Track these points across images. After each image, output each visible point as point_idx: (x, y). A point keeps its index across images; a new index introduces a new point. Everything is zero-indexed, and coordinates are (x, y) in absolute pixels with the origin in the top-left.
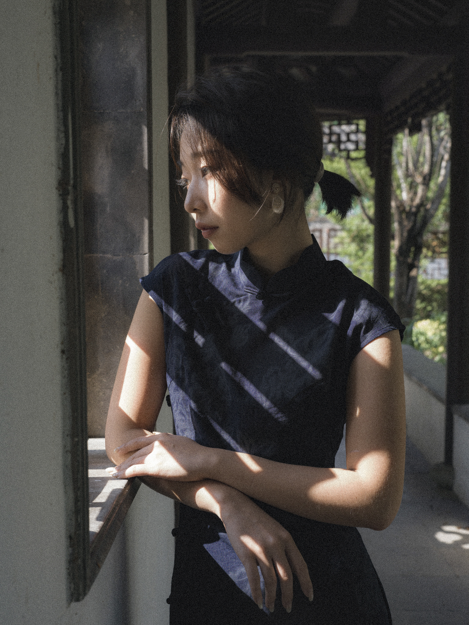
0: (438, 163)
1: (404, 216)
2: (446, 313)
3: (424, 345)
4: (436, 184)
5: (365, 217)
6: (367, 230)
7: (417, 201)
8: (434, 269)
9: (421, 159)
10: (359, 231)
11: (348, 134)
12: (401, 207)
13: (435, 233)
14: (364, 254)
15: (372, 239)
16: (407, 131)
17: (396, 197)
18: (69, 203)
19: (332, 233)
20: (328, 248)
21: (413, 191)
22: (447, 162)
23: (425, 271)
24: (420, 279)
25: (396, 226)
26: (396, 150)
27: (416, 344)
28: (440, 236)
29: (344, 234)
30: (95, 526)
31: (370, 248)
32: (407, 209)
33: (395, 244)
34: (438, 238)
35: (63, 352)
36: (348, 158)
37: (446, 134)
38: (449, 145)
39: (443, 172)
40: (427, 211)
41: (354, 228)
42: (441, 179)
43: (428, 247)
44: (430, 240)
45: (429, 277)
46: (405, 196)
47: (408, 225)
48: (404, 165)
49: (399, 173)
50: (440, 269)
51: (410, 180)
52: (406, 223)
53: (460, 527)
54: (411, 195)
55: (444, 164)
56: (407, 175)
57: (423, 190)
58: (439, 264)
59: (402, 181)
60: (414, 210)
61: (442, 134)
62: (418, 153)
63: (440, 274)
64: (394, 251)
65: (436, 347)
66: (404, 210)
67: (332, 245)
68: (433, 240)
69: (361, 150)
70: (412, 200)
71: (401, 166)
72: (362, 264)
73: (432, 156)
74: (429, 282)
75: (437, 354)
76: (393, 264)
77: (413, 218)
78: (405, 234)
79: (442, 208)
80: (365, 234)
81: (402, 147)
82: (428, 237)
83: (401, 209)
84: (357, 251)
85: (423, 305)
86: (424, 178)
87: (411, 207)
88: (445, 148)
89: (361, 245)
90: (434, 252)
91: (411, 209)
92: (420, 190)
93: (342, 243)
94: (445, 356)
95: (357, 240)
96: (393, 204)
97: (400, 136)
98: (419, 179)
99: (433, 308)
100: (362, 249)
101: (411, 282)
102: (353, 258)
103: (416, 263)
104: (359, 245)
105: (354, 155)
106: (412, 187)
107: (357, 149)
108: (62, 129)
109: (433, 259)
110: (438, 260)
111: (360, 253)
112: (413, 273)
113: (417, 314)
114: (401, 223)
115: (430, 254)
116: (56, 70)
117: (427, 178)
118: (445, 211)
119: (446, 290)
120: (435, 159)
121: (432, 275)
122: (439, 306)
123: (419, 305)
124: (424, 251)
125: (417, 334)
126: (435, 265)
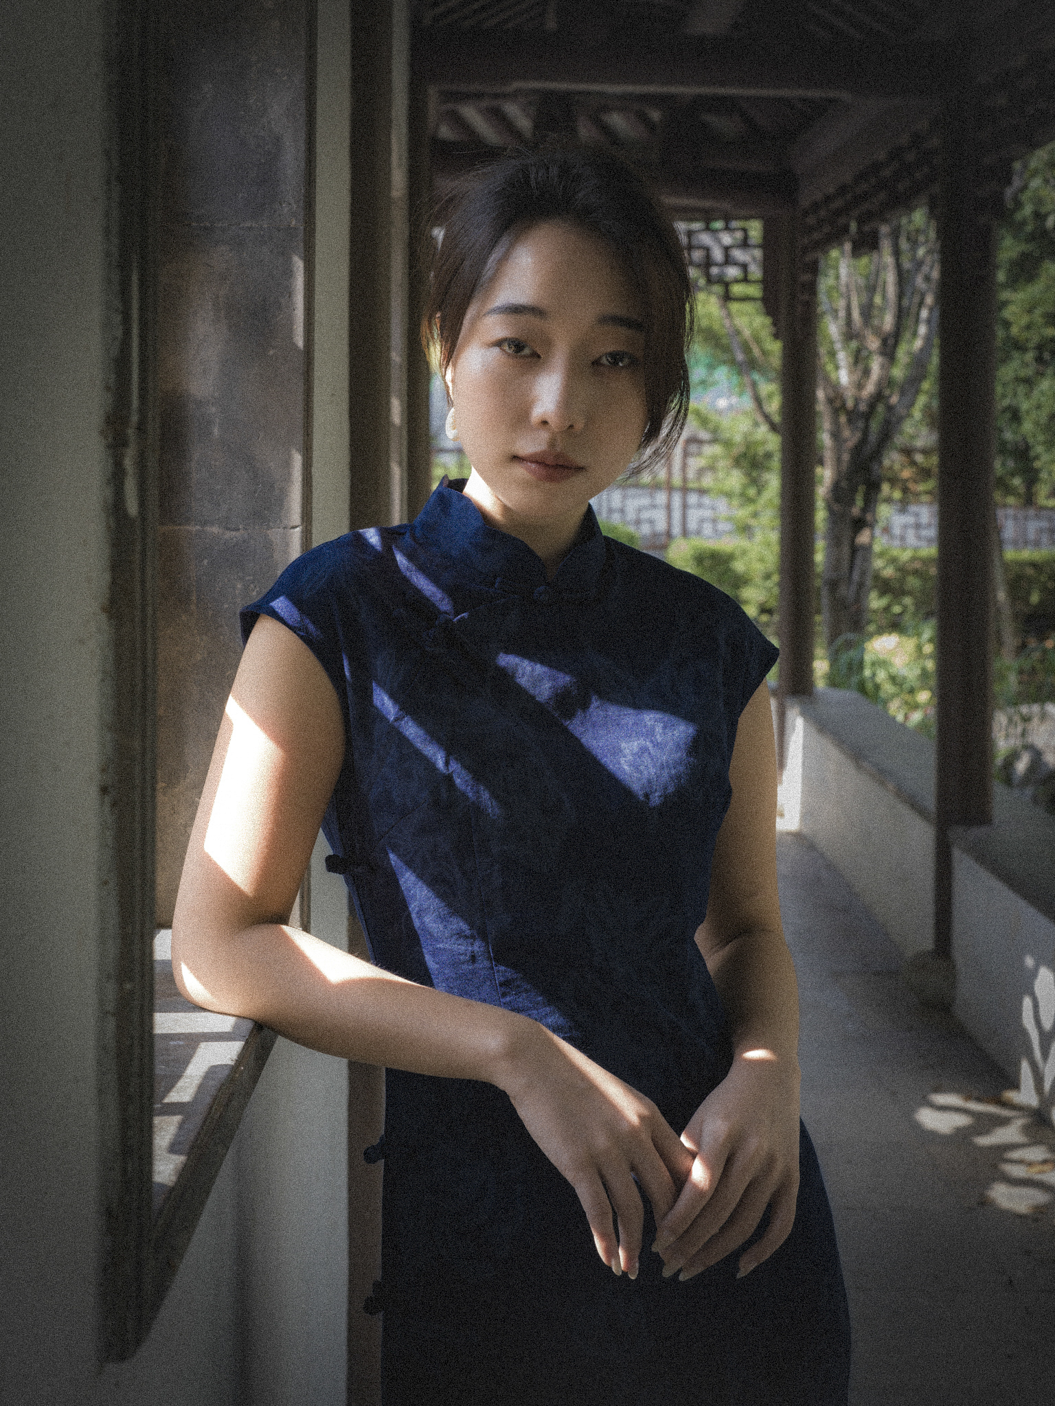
0: (914, 310)
1: (843, 419)
2: (933, 622)
3: (888, 688)
4: (909, 353)
5: (760, 419)
6: (764, 443)
7: (870, 388)
8: (905, 527)
9: (878, 300)
10: (749, 445)
11: (727, 249)
12: (837, 403)
13: (908, 452)
14: (759, 493)
15: (776, 463)
16: (848, 246)
17: (827, 379)
18: (128, 463)
19: (693, 448)
20: (685, 480)
21: (861, 367)
22: (931, 310)
23: (887, 530)
24: (877, 548)
25: (825, 439)
26: (825, 283)
27: (869, 686)
28: (919, 458)
29: (717, 449)
30: (166, 1168)
31: (773, 482)
32: (850, 404)
33: (826, 475)
34: (913, 463)
35: (104, 790)
36: (727, 298)
37: (929, 252)
38: (935, 274)
39: (923, 330)
40: (890, 408)
41: (738, 438)
42: (918, 344)
43: (893, 481)
44: (897, 467)
45: (897, 542)
46: (844, 377)
47: (851, 437)
48: (842, 314)
49: (832, 329)
50: (918, 526)
51: (854, 344)
52: (846, 433)
53: (968, 1098)
54: (856, 377)
55: (924, 314)
56: (850, 334)
57: (882, 367)
58: (917, 515)
59: (838, 346)
60: (863, 407)
61: (921, 252)
62: (871, 289)
63: (919, 538)
64: (822, 491)
65: (912, 691)
66: (843, 406)
67: (691, 474)
68: (903, 466)
69: (754, 282)
70: (860, 386)
71: (836, 317)
72: (755, 515)
73: (900, 295)
74: (895, 553)
75: (916, 706)
76: (820, 515)
77: (861, 424)
78: (846, 457)
79: (922, 400)
80: (761, 451)
81: (837, 277)
82: (892, 460)
83: (838, 404)
84: (745, 487)
85: (883, 602)
86: (884, 342)
87: (857, 400)
88: (927, 279)
89: (754, 474)
90: (905, 490)
91: (856, 405)
92: (876, 365)
93: (712, 468)
94: (932, 712)
95: (745, 463)
96: (821, 394)
97: (834, 253)
98: (874, 343)
99: (905, 608)
100: (756, 482)
101: (859, 555)
102: (735, 502)
103: (869, 517)
104: (748, 475)
105: (737, 289)
106: (859, 359)
107: (745, 280)
108: (117, 303)
109: (903, 506)
110: (913, 508)
111: (752, 492)
112: (864, 538)
113: (871, 621)
114: (836, 435)
115: (897, 495)
116: (108, 182)
117: (891, 342)
118: (927, 407)
119: (933, 571)
120: (905, 302)
121: (903, 538)
122: (918, 605)
123: (875, 602)
124: (886, 488)
125: (873, 664)
126: (909, 519)
